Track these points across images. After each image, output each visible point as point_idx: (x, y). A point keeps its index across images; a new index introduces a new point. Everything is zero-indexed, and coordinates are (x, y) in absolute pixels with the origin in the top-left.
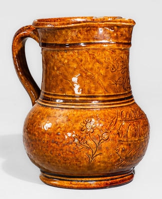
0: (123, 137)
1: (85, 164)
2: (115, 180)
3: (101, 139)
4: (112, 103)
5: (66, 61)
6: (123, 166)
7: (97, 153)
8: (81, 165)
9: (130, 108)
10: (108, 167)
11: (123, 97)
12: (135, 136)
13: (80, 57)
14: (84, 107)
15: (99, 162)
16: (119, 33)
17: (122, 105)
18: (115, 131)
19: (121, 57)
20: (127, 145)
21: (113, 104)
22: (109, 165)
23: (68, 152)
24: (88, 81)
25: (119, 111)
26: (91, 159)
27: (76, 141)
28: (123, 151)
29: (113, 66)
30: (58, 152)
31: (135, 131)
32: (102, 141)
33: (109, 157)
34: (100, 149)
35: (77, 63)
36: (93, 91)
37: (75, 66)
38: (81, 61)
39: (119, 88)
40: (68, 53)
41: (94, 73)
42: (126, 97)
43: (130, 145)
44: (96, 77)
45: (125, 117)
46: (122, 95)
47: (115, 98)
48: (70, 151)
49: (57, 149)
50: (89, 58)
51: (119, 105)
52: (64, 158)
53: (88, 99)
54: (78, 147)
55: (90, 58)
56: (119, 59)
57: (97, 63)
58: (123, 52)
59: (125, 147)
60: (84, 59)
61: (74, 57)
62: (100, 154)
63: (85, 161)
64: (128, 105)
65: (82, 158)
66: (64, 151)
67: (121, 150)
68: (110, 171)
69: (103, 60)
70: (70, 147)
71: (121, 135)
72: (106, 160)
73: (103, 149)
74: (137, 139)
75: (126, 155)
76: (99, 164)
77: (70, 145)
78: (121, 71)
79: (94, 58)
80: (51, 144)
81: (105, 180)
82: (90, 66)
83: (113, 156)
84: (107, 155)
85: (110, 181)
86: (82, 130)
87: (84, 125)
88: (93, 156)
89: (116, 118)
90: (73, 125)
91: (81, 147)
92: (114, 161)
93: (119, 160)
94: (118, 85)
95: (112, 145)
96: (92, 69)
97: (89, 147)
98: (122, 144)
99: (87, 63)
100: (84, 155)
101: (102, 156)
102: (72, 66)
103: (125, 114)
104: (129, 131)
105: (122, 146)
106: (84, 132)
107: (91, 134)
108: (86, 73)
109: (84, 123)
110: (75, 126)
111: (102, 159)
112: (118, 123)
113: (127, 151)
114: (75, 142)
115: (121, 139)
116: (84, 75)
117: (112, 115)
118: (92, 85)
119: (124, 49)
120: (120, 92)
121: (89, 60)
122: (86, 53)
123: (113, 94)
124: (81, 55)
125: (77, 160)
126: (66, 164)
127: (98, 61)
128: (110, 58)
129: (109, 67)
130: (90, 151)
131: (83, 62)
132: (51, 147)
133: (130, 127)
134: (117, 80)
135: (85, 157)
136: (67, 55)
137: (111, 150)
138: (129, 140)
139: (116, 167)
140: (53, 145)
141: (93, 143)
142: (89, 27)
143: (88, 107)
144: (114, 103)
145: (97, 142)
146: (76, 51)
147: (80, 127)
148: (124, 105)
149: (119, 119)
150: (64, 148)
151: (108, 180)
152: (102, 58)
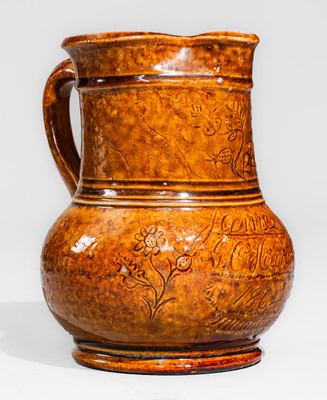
0: (221, 266)
1: (143, 319)
2: (210, 359)
3: (173, 267)
4: (205, 198)
5: (115, 112)
6: (224, 329)
7: (165, 297)
8: (135, 322)
9: (245, 213)
10: (190, 327)
11: (231, 188)
12: (250, 268)
13: (141, 104)
14: (145, 204)
15: (171, 316)
16: (222, 58)
17: (227, 204)
18: (205, 255)
19: (227, 106)
20: (231, 284)
21: (207, 201)
22: (193, 324)
23: (107, 294)
24: (156, 152)
25: (218, 215)
26: (153, 310)
27: (124, 270)
28: (222, 295)
29: (209, 123)
30: (90, 293)
31: (251, 256)
32: (175, 273)
33: (191, 307)
34: (172, 288)
35: (136, 116)
36: (164, 172)
37: (132, 120)
38: (144, 111)
39: (223, 168)
40: (119, 96)
41: (168, 137)
42: (238, 189)
43: (237, 284)
44: (173, 144)
45: (229, 226)
46: (228, 183)
47: (211, 189)
48: (112, 292)
49: (87, 286)
50: (159, 106)
51: (220, 204)
52: (101, 305)
53: (155, 187)
54: (127, 284)
55: (162, 106)
56: (223, 111)
57: (176, 117)
58: (233, 97)
59: (227, 288)
60: (148, 108)
61: (130, 104)
62: (172, 299)
63: (141, 314)
64: (243, 206)
65: (136, 306)
66: (101, 291)
67: (216, 293)
68: (196, 337)
69: (187, 111)
70: (112, 284)
71: (216, 263)
72: (185, 312)
73: (177, 288)
74: (254, 275)
75: (230, 305)
76: (170, 320)
77: (112, 279)
78: (227, 136)
79: (169, 106)
80: (78, 277)
81: (189, 357)
82: (161, 122)
83: (199, 305)
84: (186, 303)
85: (200, 360)
86: (136, 248)
87: (142, 238)
88: (157, 303)
89: (209, 228)
90: (120, 238)
91: (134, 284)
92: (202, 316)
93: (213, 314)
94: (219, 164)
95: (197, 282)
96: (164, 128)
97: (148, 283)
98: (219, 281)
99: (155, 116)
100: (140, 300)
101: (175, 304)
102: (126, 121)
103: (231, 222)
104: (235, 256)
105: (219, 286)
106: (139, 253)
107: (154, 257)
108: (152, 137)
109: (142, 235)
110: (123, 241)
111: (176, 311)
112: (213, 237)
113: (230, 298)
114: (121, 273)
115: (217, 271)
116: (148, 139)
117: (200, 220)
118: (164, 161)
119: (233, 90)
120: (224, 177)
121: (158, 109)
122: (154, 96)
123: (207, 180)
124: (144, 99)
125: (126, 309)
126: (105, 318)
127: (177, 113)
128: (203, 107)
129: (201, 124)
130: (150, 293)
131: (147, 113)
132: (78, 282)
133: (238, 248)
134: (216, 153)
135: (141, 304)
136: (117, 100)
137: (195, 292)
138: (236, 274)
139: (208, 329)
140: (81, 280)
141: (157, 276)
142: (163, 44)
143: (153, 204)
144: (208, 198)
145: (166, 274)
146: (134, 91)
147: (132, 243)
148: (232, 204)
149: (215, 230)
150: (101, 285)
151: (196, 358)
152: (187, 107)
